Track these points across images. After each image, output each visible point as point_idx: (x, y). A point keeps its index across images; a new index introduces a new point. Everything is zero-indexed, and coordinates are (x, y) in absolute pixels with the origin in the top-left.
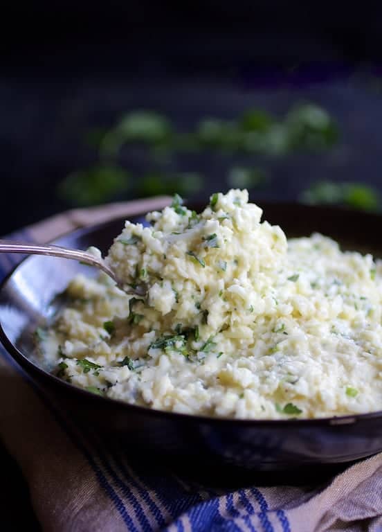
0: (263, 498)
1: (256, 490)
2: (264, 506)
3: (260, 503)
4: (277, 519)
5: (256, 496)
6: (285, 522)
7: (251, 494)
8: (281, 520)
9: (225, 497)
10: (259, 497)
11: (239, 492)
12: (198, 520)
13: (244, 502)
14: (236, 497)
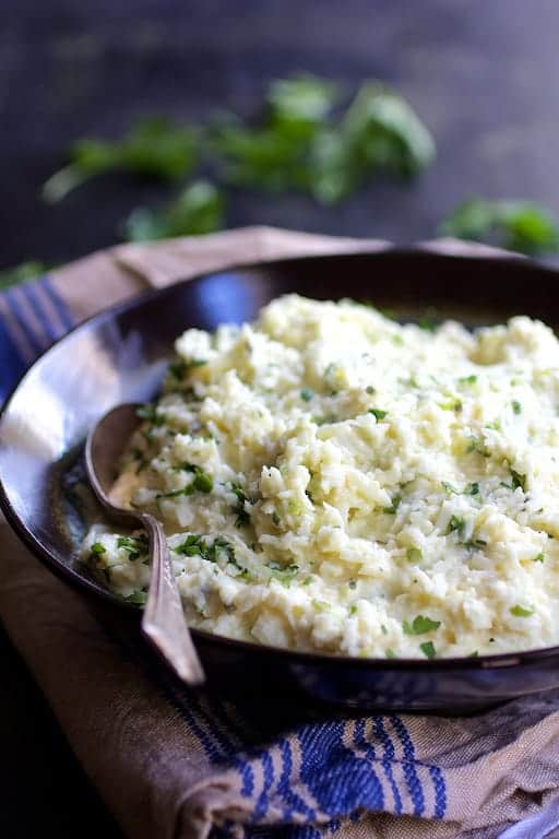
0: (408, 737)
1: (399, 721)
2: (409, 749)
3: (403, 743)
4: (430, 778)
5: (398, 731)
6: (440, 785)
7: (391, 725)
8: (434, 779)
9: (353, 722)
10: (403, 734)
11: (374, 719)
12: (312, 747)
13: (380, 735)
14: (369, 724)
